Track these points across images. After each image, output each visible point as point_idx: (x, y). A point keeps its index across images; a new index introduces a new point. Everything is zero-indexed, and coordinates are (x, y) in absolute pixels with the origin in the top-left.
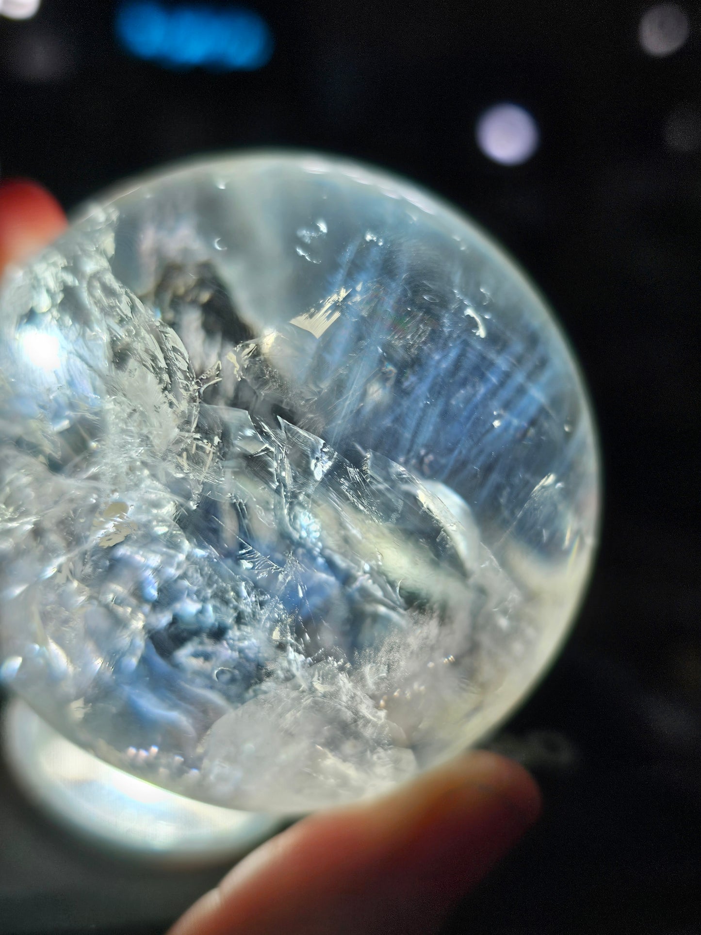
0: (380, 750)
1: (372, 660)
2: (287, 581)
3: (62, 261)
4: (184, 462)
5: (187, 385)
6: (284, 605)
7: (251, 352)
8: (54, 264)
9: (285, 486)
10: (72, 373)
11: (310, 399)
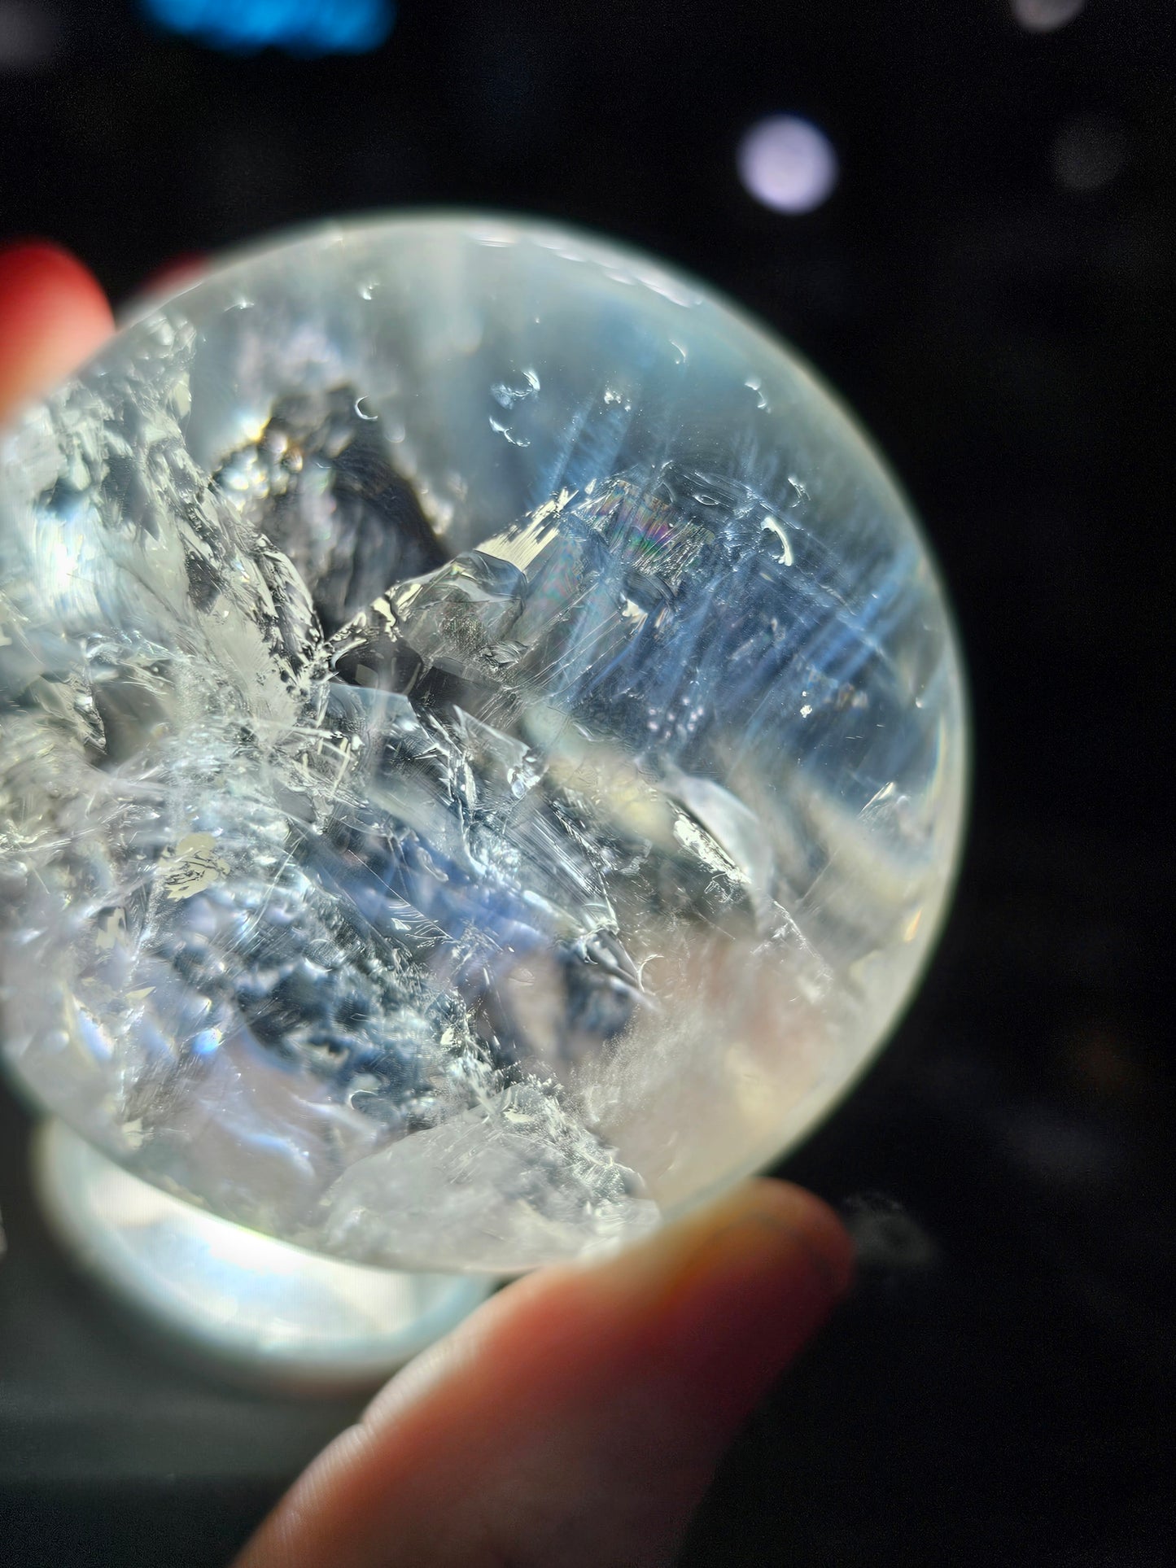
0: (606, 1202)
1: (597, 1078)
2: (465, 959)
3: (106, 411)
4: (303, 769)
5: (309, 647)
6: (459, 992)
7: (413, 596)
8: (94, 414)
9: (465, 805)
10: (124, 598)
11: (506, 663)
